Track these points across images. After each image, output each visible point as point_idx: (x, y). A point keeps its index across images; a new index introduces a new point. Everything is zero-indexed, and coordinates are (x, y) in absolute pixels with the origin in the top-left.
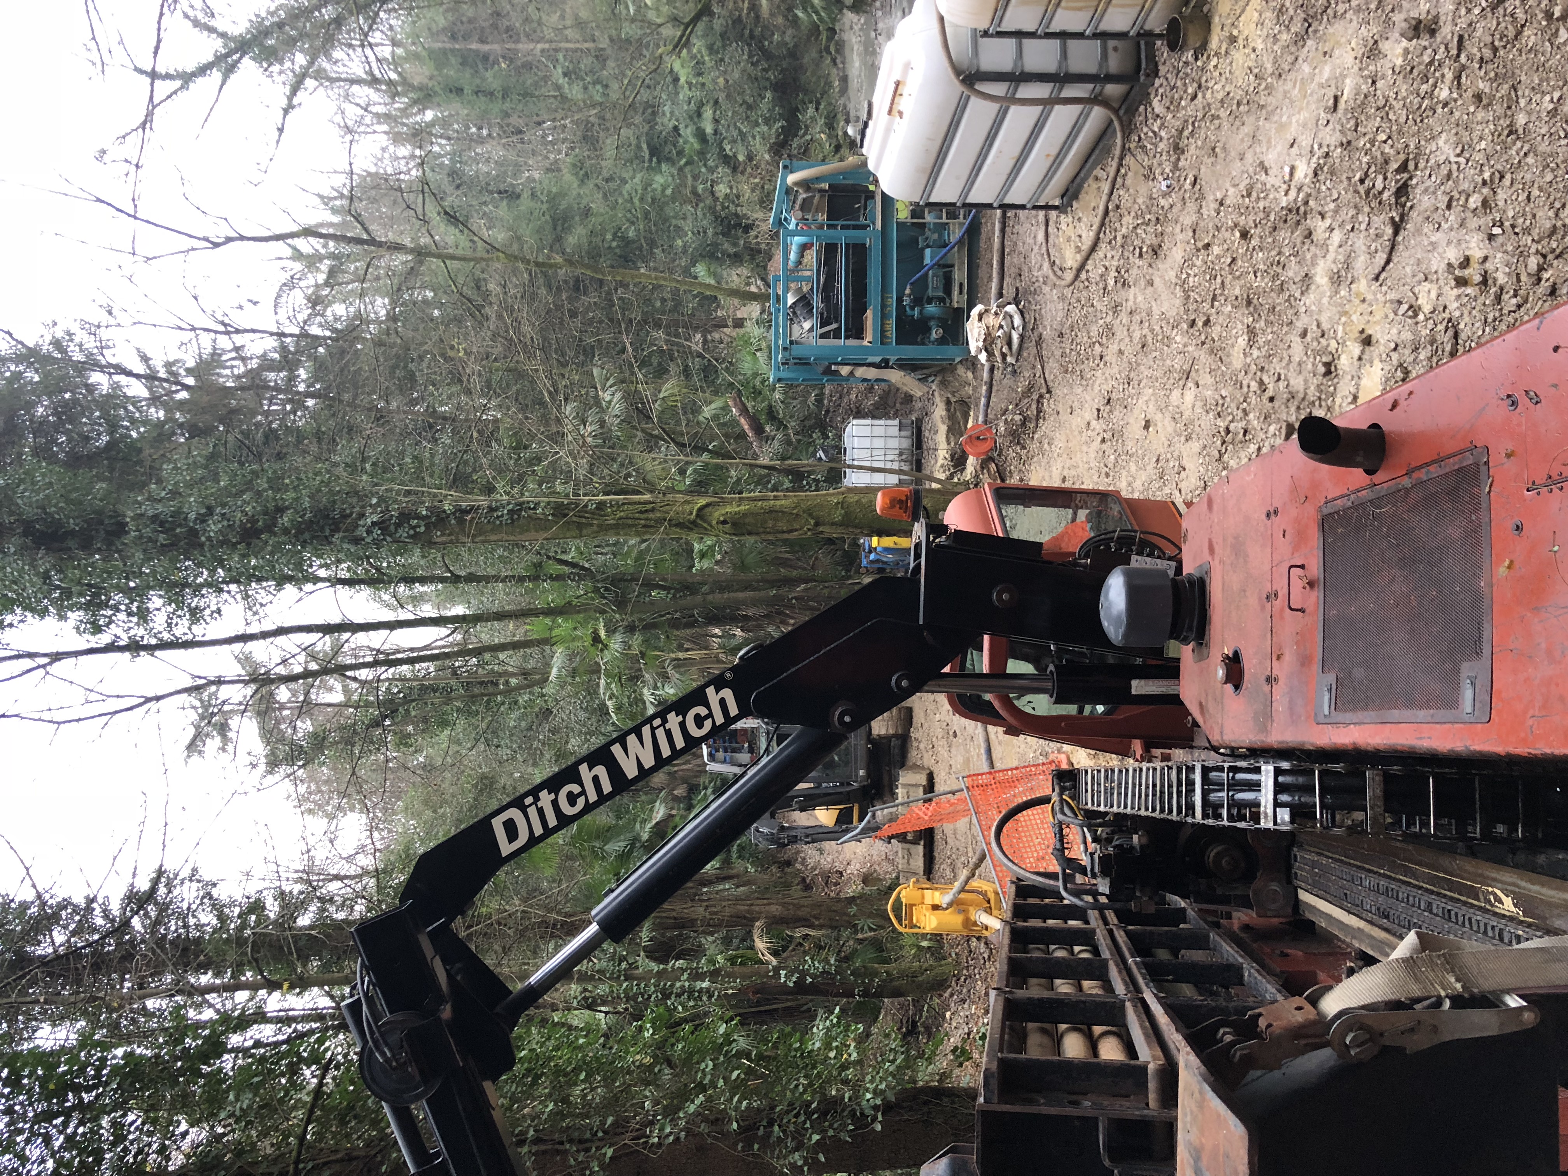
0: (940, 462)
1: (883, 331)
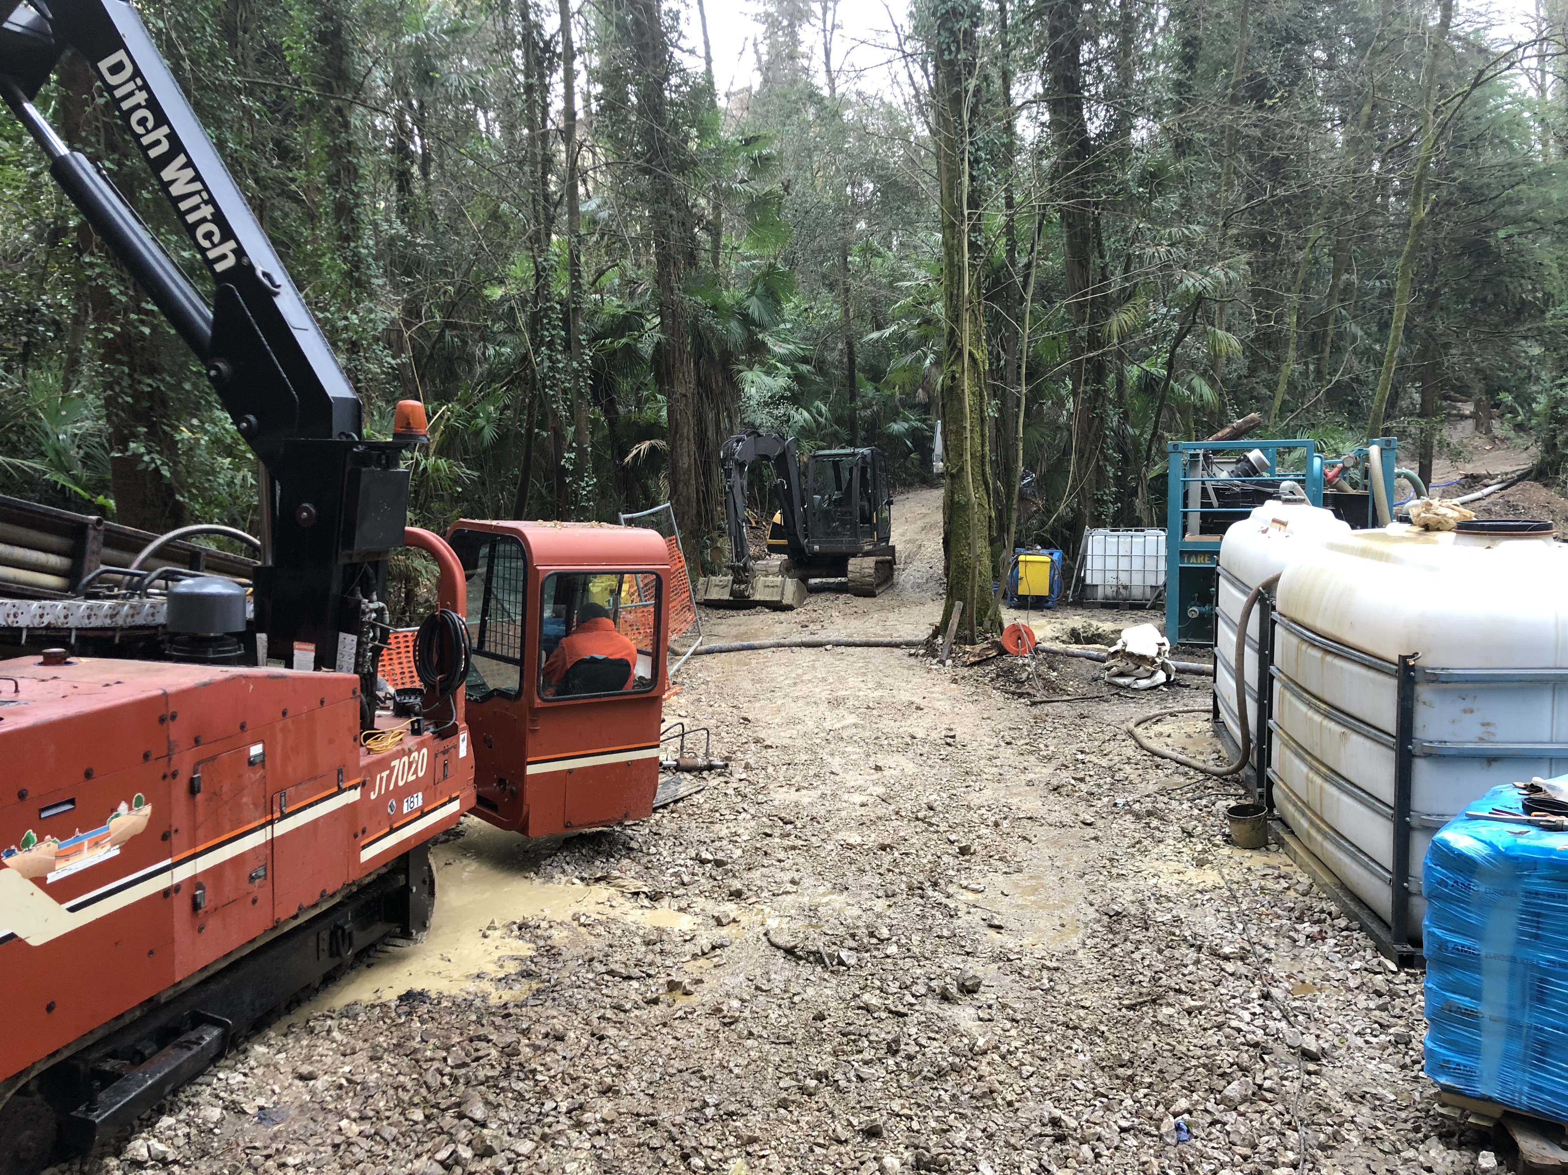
0: (1095, 623)
1: (1196, 554)
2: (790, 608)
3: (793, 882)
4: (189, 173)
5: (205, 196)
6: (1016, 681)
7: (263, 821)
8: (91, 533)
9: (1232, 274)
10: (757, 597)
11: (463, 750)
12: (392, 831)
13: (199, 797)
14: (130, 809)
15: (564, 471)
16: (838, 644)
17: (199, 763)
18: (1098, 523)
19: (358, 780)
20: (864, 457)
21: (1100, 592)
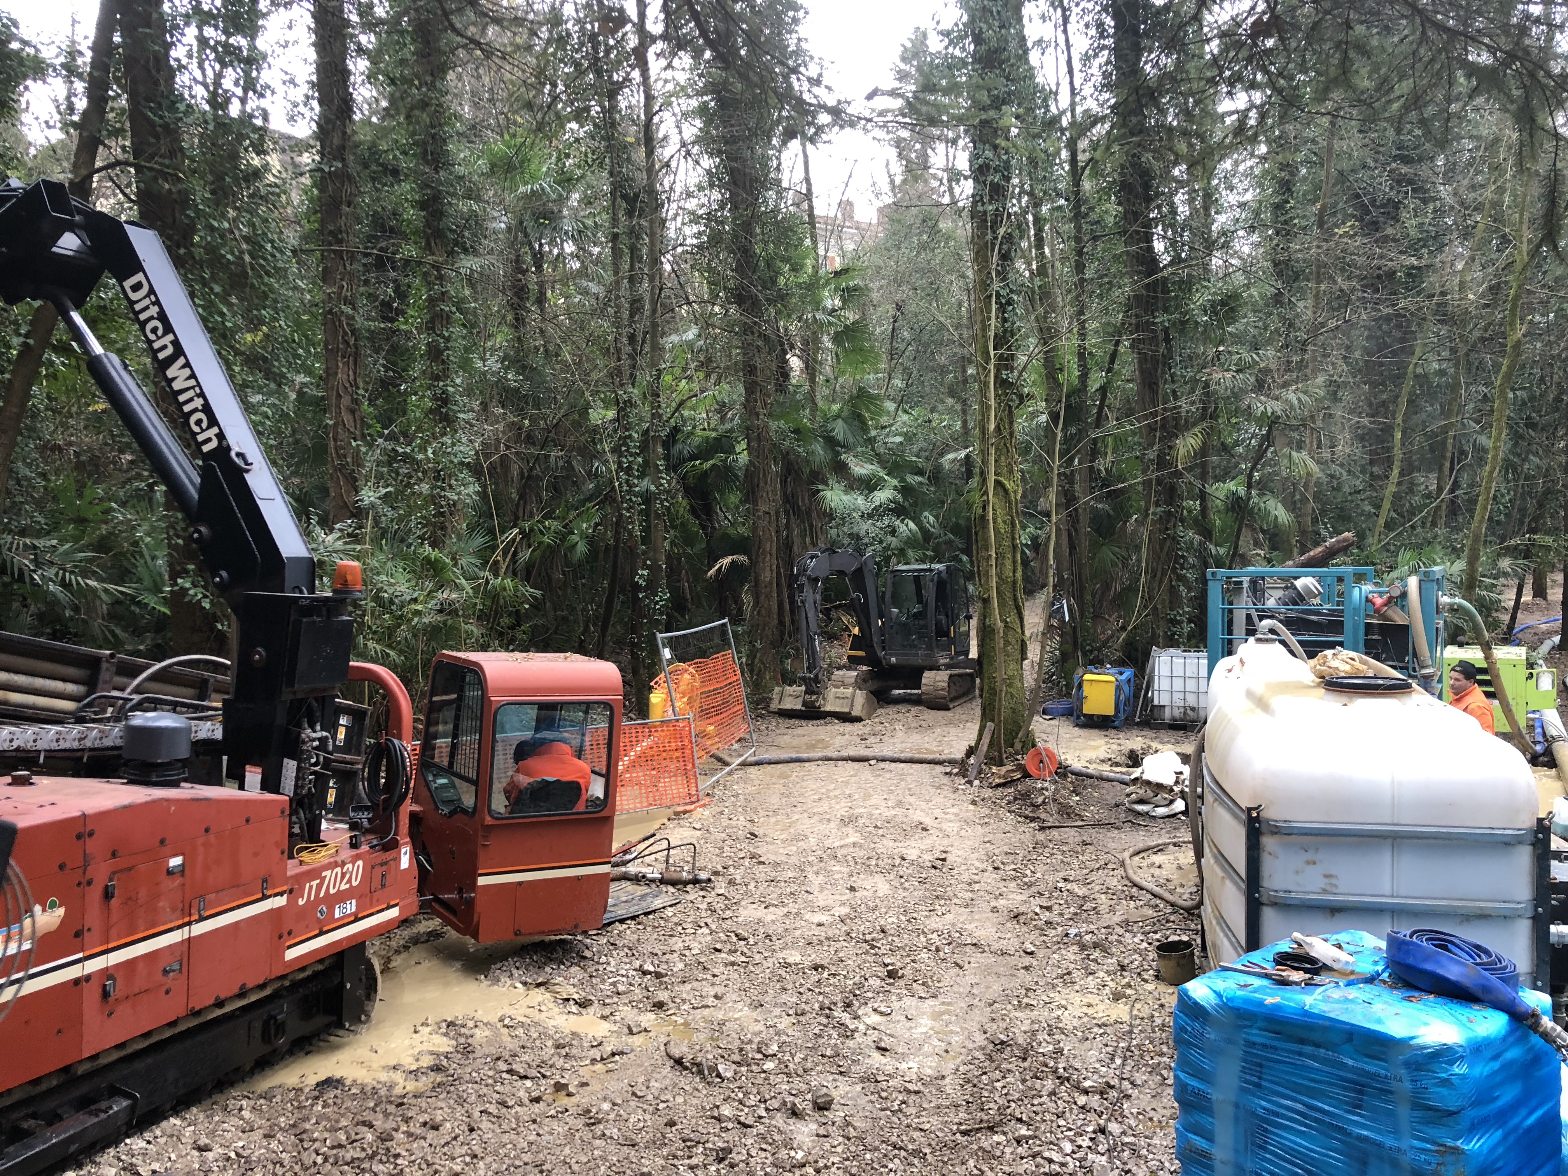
2: (858, 719)
3: (716, 997)
4: (187, 372)
5: (198, 390)
6: (1033, 805)
7: (180, 922)
8: (104, 665)
9: (1304, 398)
10: (828, 708)
11: (405, 862)
12: (321, 933)
13: (114, 902)
14: (44, 910)
15: (637, 587)
16: (883, 760)
17: (114, 873)
18: (1171, 643)
19: (284, 888)
20: (939, 572)
21: (1167, 714)
